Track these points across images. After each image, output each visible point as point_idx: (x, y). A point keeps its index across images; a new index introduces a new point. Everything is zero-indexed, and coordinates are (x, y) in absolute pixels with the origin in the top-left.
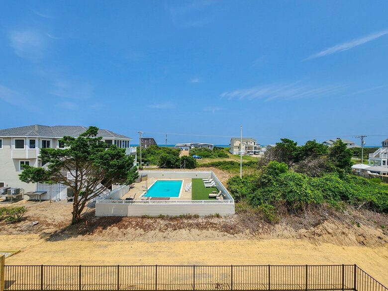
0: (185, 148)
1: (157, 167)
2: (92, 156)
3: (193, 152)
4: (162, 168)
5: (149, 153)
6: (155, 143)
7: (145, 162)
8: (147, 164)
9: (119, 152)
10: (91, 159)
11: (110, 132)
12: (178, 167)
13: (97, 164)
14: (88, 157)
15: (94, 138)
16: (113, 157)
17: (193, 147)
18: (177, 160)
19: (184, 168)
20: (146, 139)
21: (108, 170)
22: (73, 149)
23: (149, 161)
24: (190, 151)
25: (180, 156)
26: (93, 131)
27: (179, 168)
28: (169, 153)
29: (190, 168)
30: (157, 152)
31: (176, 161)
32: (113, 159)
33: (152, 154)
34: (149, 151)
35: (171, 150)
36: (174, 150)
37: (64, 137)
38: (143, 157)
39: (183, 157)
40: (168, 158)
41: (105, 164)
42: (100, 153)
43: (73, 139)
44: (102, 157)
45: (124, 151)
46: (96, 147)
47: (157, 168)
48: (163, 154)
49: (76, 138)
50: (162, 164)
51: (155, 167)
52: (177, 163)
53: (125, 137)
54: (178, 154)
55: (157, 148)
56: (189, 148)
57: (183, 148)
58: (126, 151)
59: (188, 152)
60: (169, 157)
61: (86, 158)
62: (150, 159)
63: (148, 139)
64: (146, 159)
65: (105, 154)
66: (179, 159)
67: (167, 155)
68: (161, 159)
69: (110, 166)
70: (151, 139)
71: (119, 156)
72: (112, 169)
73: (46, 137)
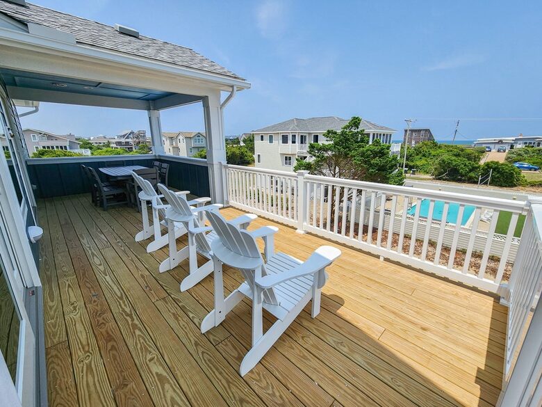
0: (498, 146)
1: (431, 177)
2: (353, 153)
3: (520, 155)
4: (439, 179)
5: (418, 155)
6: (431, 137)
7: (411, 168)
8: (414, 171)
9: (383, 149)
10: (352, 156)
11: (368, 122)
12: (472, 181)
13: (358, 162)
14: (348, 154)
15: (356, 131)
16: (375, 154)
17: (519, 146)
18: (473, 169)
19: (486, 183)
20: (415, 131)
21: (368, 170)
22: (336, 144)
23: (417, 167)
24: (510, 153)
25: (482, 162)
26: (356, 122)
27: (476, 183)
28: (457, 155)
29: (501, 186)
30: (433, 153)
31: (471, 171)
32: (374, 157)
33: (424, 155)
34: (418, 151)
35: (462, 150)
36: (468, 151)
37: (328, 131)
38: (407, 159)
39: (487, 165)
40: (454, 163)
41: (365, 162)
42: (362, 149)
43: (335, 133)
44: (363, 154)
45: (388, 148)
46: (358, 142)
47: (430, 179)
48: (446, 157)
49: (339, 132)
50: (441, 173)
51: (428, 176)
52: (472, 174)
53: (387, 129)
54: (477, 159)
55: (435, 145)
56: (508, 148)
57: (492, 146)
58: (391, 149)
59: (504, 155)
60: (457, 161)
61: (346, 155)
62: (418, 163)
63: (420, 131)
64: (411, 164)
65: (367, 151)
66: (479, 167)
67: (454, 158)
68: (440, 164)
69: (371, 165)
70: (426, 130)
71: (382, 153)
72: (373, 169)
73: (304, 132)
